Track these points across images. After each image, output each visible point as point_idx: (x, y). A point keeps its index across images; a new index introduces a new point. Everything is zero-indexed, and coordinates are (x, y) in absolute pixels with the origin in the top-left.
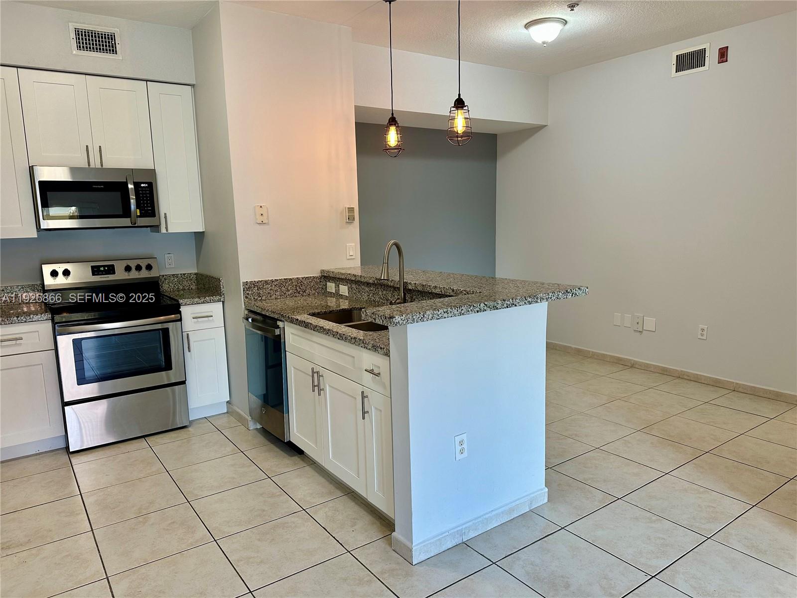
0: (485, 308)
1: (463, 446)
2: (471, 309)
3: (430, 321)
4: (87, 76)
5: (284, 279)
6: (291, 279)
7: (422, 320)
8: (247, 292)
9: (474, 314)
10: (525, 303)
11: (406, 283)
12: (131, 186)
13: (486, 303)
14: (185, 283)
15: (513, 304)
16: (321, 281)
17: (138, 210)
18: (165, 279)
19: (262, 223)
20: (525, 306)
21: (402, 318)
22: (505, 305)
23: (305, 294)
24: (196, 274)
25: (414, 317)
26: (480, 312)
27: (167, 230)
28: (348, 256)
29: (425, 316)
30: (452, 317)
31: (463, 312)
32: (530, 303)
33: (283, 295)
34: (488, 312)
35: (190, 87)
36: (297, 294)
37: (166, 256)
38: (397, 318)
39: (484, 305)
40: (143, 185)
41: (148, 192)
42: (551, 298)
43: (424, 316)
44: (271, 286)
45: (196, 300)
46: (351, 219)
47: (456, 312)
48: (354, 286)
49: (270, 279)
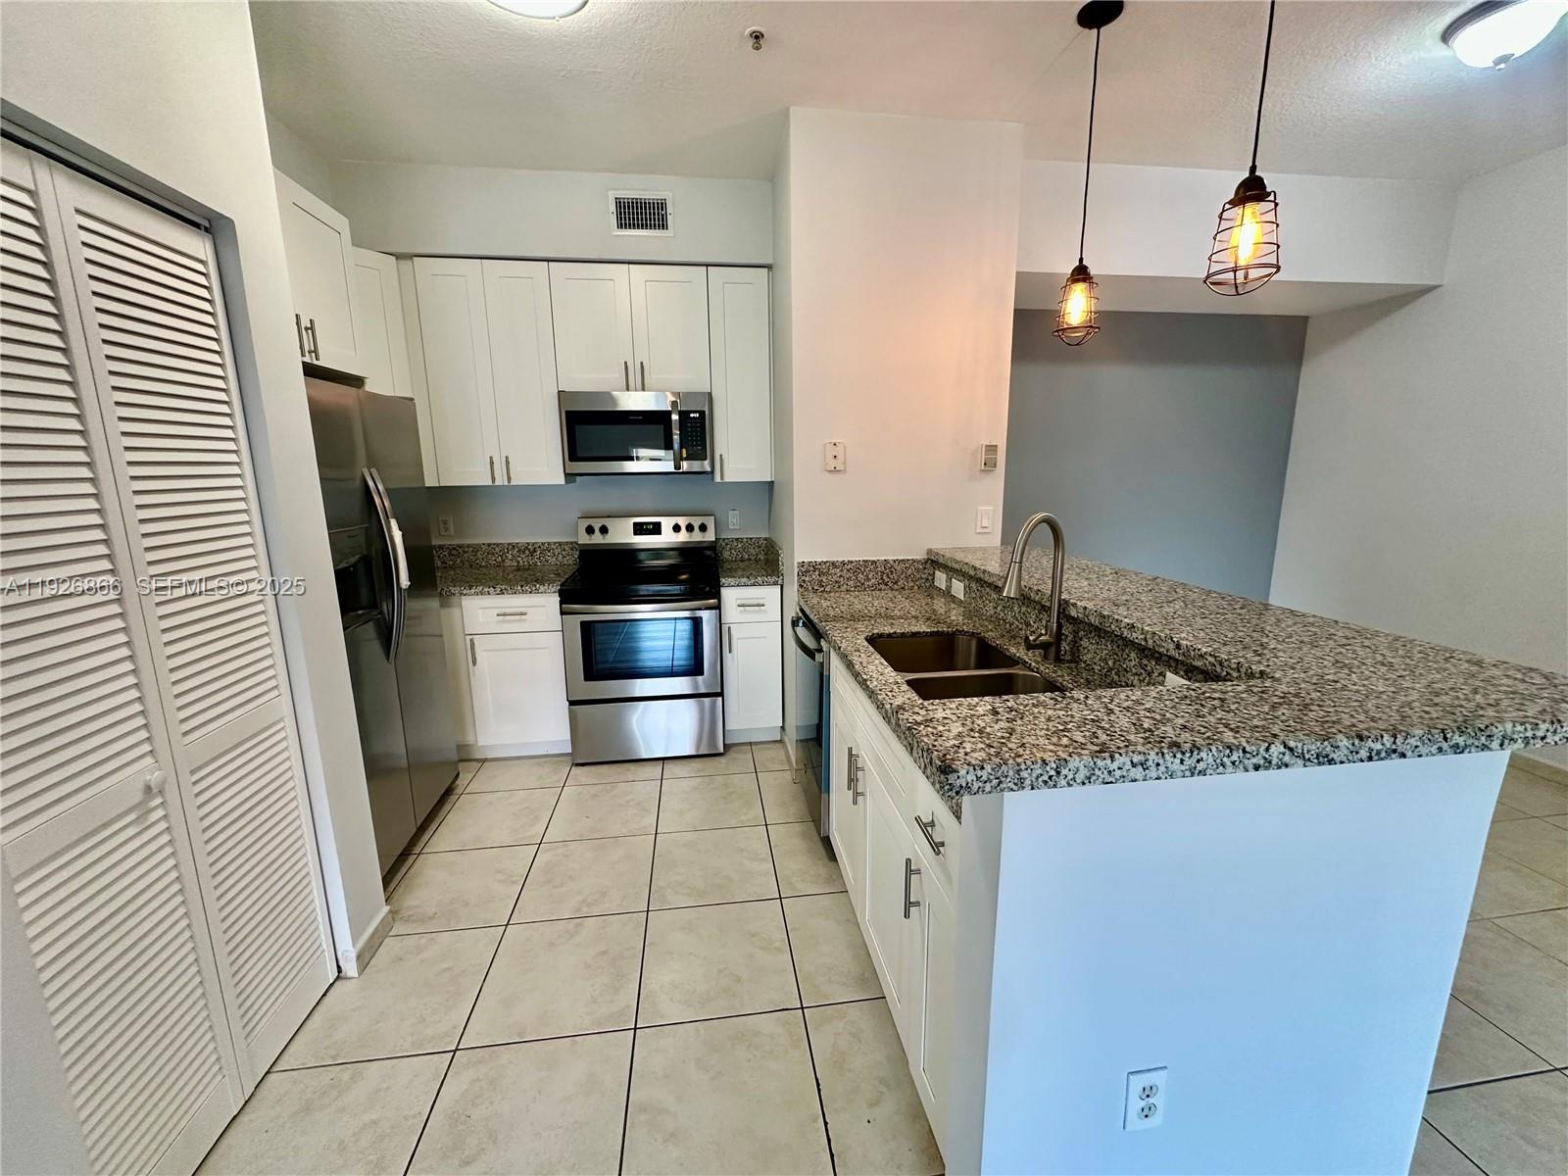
0: (1287, 758)
1: (1151, 1100)
2: (1235, 757)
3: (1077, 789)
4: (631, 266)
5: (864, 561)
6: (874, 562)
7: (1052, 783)
8: (803, 578)
9: (1241, 775)
10: (1440, 750)
11: (1066, 602)
12: (675, 417)
13: (1292, 744)
14: (752, 551)
15: (1395, 751)
16: (925, 568)
17: (684, 451)
18: (727, 544)
19: (835, 470)
20: (1440, 758)
21: (979, 773)
22: (1364, 754)
23: (896, 587)
24: (766, 539)
25: (1024, 774)
26: (1267, 768)
27: (722, 478)
28: (979, 526)
29: (1064, 772)
30: (1158, 778)
31: (1201, 766)
32: (1457, 749)
33: (860, 587)
34: (1298, 772)
35: (766, 270)
36: (883, 587)
37: (731, 513)
38: (962, 772)
39: (1282, 749)
40: (692, 415)
41: (698, 425)
42: (1543, 738)
43: (1058, 773)
44: (842, 571)
45: (744, 580)
46: (990, 465)
47: (1176, 765)
48: (973, 585)
49: (841, 560)
